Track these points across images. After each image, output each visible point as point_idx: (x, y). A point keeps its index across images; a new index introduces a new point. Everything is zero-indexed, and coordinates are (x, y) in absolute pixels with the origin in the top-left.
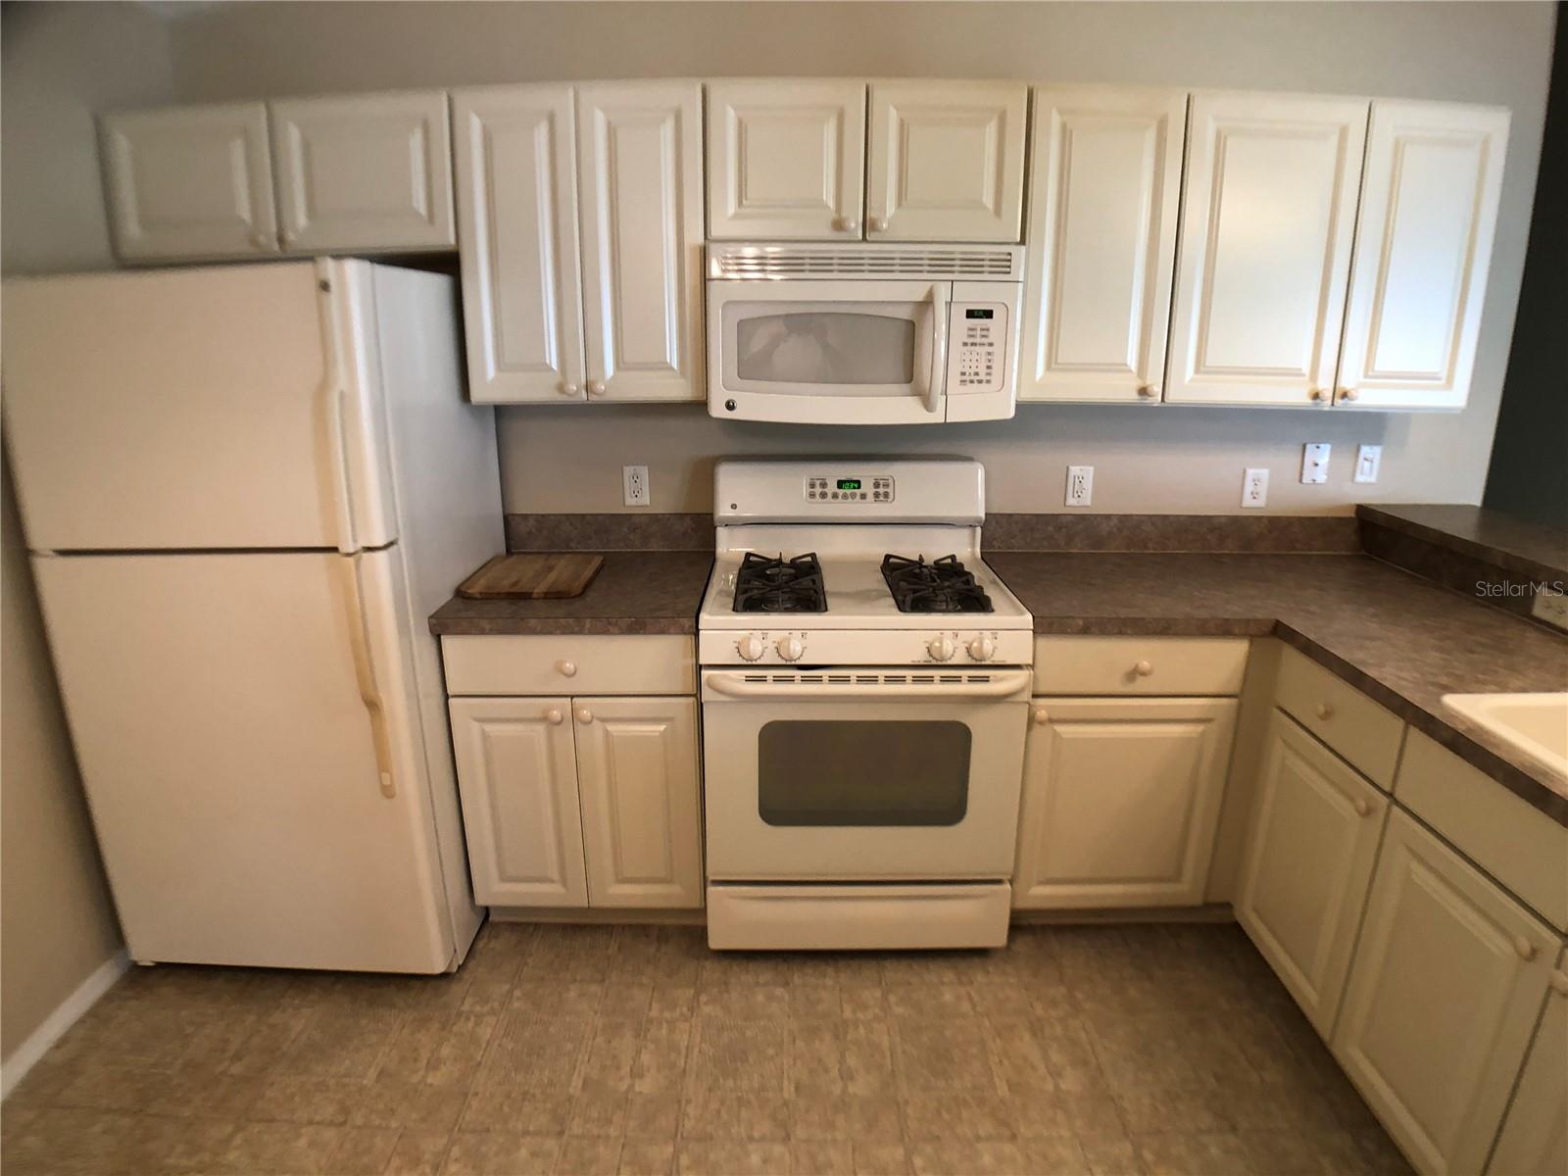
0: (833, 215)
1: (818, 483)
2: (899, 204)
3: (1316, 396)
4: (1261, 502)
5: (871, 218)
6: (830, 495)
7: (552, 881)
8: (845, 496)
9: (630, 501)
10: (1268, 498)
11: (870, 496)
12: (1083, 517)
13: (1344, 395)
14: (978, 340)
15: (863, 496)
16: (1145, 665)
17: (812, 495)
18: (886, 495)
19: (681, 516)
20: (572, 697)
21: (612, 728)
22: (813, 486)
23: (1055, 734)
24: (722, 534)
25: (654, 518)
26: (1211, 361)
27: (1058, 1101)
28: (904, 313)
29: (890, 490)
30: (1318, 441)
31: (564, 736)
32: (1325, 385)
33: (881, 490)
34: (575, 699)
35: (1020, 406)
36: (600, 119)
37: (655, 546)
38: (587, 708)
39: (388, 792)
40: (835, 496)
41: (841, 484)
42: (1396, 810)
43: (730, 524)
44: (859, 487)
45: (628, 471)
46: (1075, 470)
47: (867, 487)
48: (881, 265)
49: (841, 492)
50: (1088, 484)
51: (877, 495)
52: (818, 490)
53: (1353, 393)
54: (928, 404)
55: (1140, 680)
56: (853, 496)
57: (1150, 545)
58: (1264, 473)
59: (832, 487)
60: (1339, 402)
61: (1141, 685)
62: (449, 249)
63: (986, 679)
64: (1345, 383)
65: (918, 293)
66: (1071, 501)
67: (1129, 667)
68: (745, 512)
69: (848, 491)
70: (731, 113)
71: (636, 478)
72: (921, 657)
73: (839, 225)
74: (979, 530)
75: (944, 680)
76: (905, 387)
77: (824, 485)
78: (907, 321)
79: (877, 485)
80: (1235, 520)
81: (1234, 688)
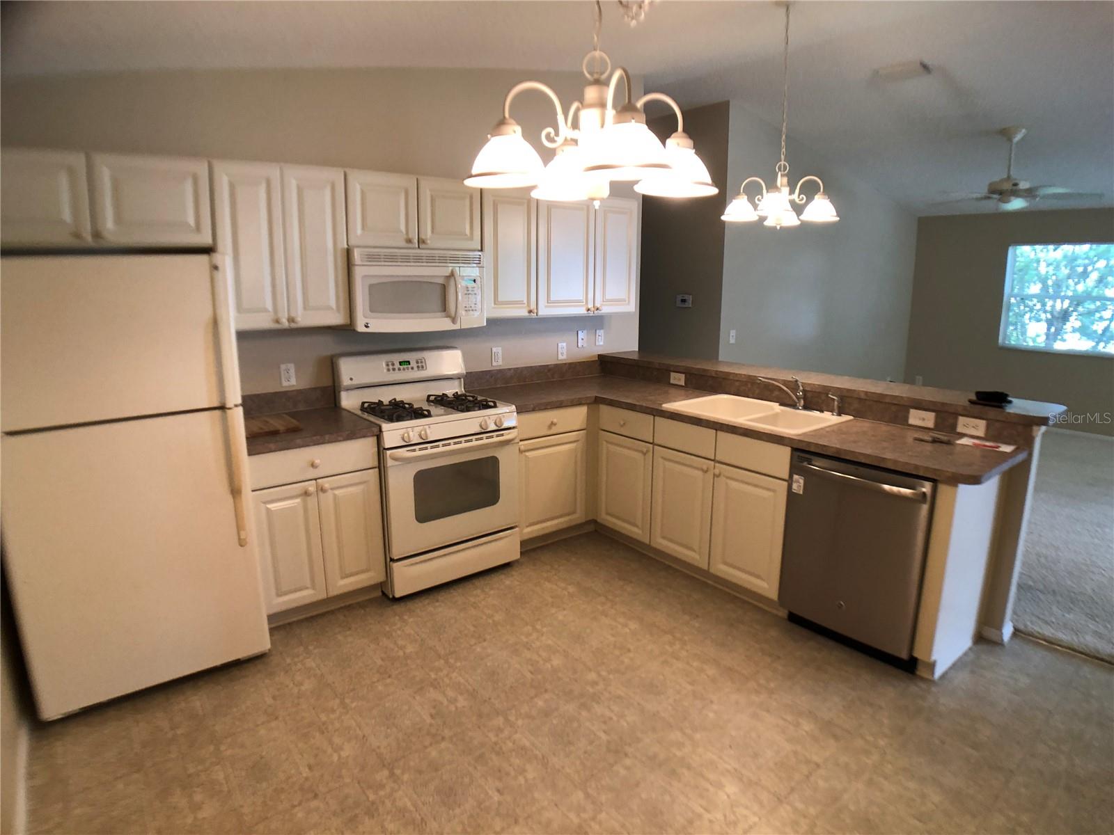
0: (405, 236)
1: (390, 363)
2: (433, 232)
3: (588, 310)
4: (565, 357)
5: (422, 239)
6: (397, 369)
7: (307, 588)
8: (404, 369)
9: (285, 384)
10: (567, 355)
11: (416, 369)
12: (500, 371)
13: (597, 309)
14: (470, 292)
15: (412, 368)
16: (555, 421)
17: (388, 370)
18: (423, 367)
19: (314, 389)
20: (316, 479)
21: (337, 492)
22: (388, 365)
23: (526, 456)
24: (344, 395)
25: (299, 392)
26: (553, 298)
27: (571, 595)
28: (441, 281)
29: (424, 364)
30: (583, 330)
31: (312, 502)
32: (590, 306)
33: (420, 365)
34: (318, 480)
35: (488, 320)
36: (294, 183)
37: (301, 408)
38: (326, 483)
39: (242, 543)
40: (399, 369)
41: (401, 363)
42: (656, 447)
43: (348, 389)
44: (409, 364)
45: (283, 367)
46: (494, 350)
47: (413, 364)
48: (431, 260)
49: (402, 367)
50: (500, 355)
51: (418, 367)
52: (391, 367)
53: (601, 308)
54: (454, 321)
55: (554, 428)
56: (408, 369)
57: (527, 380)
58: (564, 344)
59: (397, 365)
60: (596, 312)
61: (554, 430)
62: (207, 246)
63: (502, 435)
64: (598, 305)
65: (447, 272)
66: (494, 364)
67: (549, 423)
68: (356, 382)
69: (405, 366)
70: (358, 187)
71: (288, 371)
72: (478, 430)
73: (409, 241)
74: (462, 379)
75: (487, 438)
76: (443, 314)
77: (393, 364)
78: (442, 284)
79: (417, 362)
80: (556, 366)
81: (584, 426)
